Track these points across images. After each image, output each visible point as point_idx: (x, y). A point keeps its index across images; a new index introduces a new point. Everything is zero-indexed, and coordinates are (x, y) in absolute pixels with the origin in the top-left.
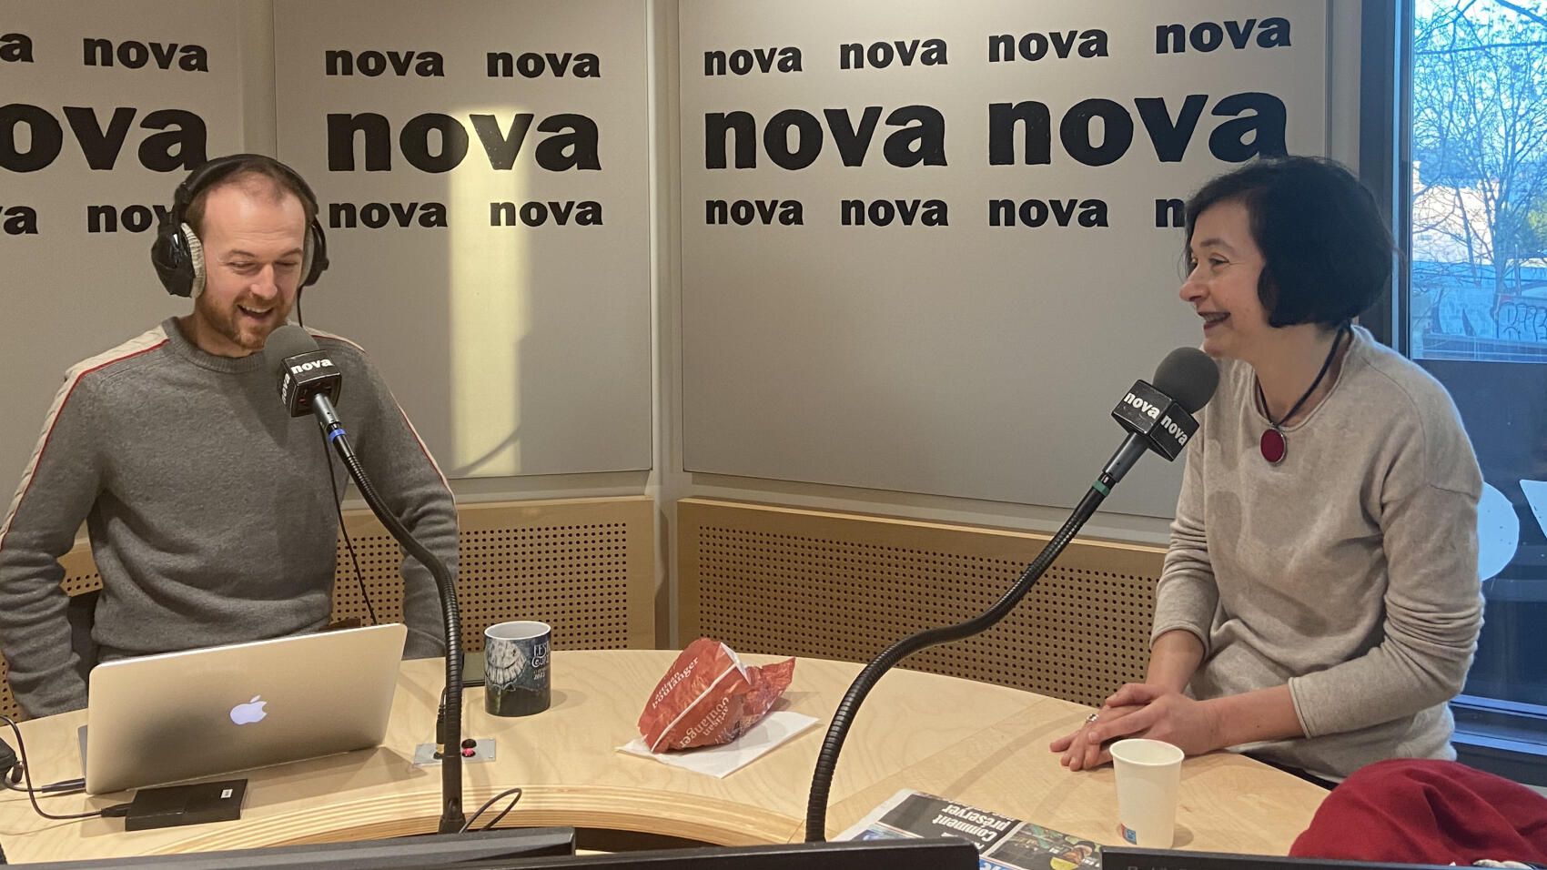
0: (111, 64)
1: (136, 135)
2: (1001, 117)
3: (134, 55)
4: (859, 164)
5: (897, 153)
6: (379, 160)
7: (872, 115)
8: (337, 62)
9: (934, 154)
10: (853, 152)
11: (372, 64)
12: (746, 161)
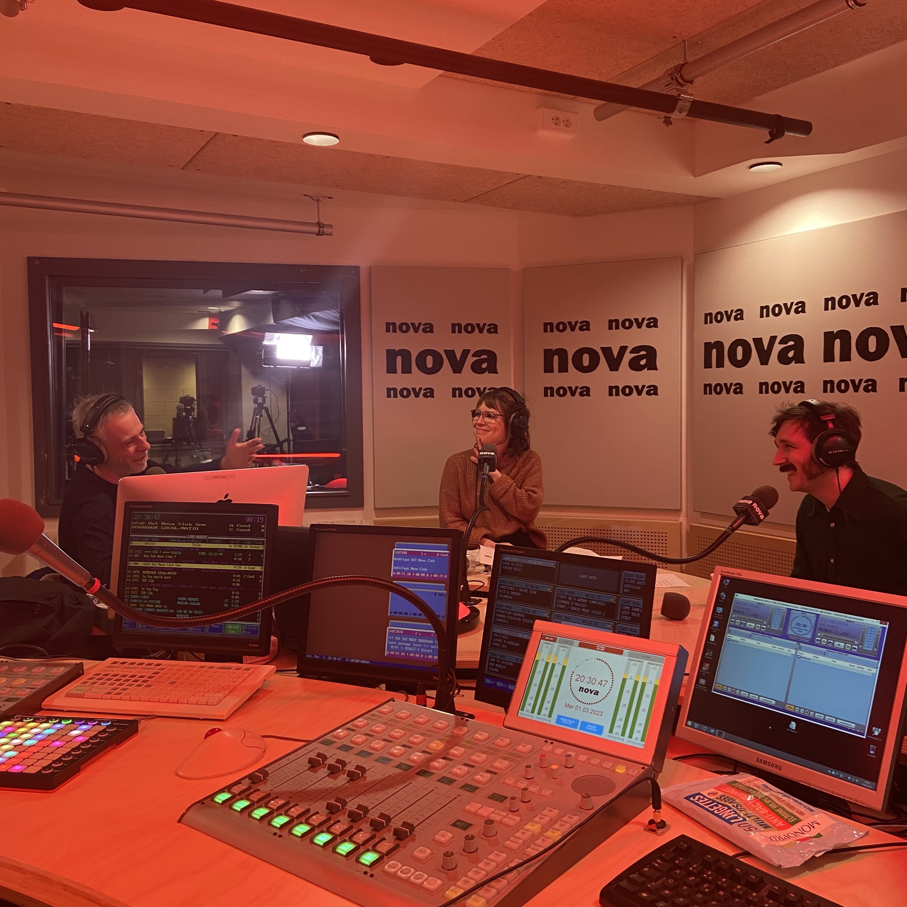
0: (461, 332)
1: (470, 360)
2: (829, 337)
3: (470, 328)
4: (767, 364)
5: (783, 359)
6: (563, 368)
7: (773, 339)
8: (548, 327)
9: (799, 359)
10: (764, 360)
11: (561, 327)
12: (720, 364)
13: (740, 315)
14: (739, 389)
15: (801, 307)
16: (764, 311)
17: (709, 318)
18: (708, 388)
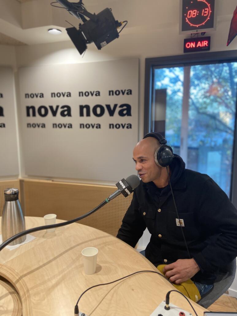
4: (56, 116)
5: (63, 114)
7: (58, 106)
12: (34, 115)
13: (42, 96)
14: (44, 126)
15: (69, 95)
16: (53, 95)
17: (27, 95)
18: (29, 125)
